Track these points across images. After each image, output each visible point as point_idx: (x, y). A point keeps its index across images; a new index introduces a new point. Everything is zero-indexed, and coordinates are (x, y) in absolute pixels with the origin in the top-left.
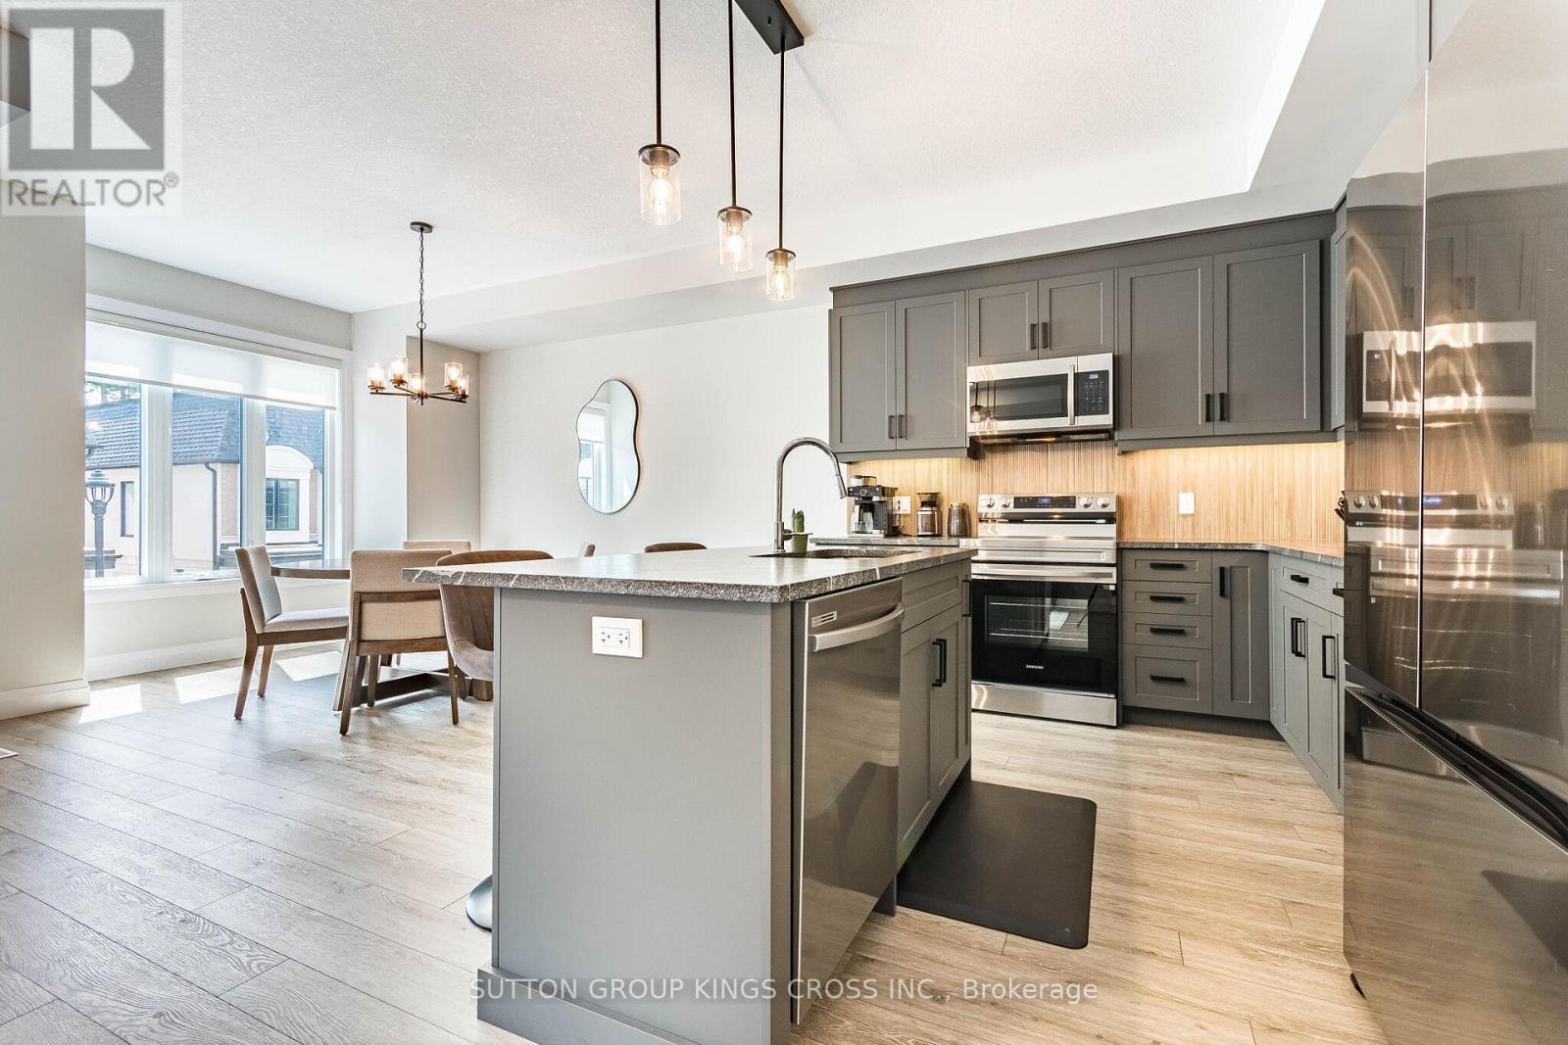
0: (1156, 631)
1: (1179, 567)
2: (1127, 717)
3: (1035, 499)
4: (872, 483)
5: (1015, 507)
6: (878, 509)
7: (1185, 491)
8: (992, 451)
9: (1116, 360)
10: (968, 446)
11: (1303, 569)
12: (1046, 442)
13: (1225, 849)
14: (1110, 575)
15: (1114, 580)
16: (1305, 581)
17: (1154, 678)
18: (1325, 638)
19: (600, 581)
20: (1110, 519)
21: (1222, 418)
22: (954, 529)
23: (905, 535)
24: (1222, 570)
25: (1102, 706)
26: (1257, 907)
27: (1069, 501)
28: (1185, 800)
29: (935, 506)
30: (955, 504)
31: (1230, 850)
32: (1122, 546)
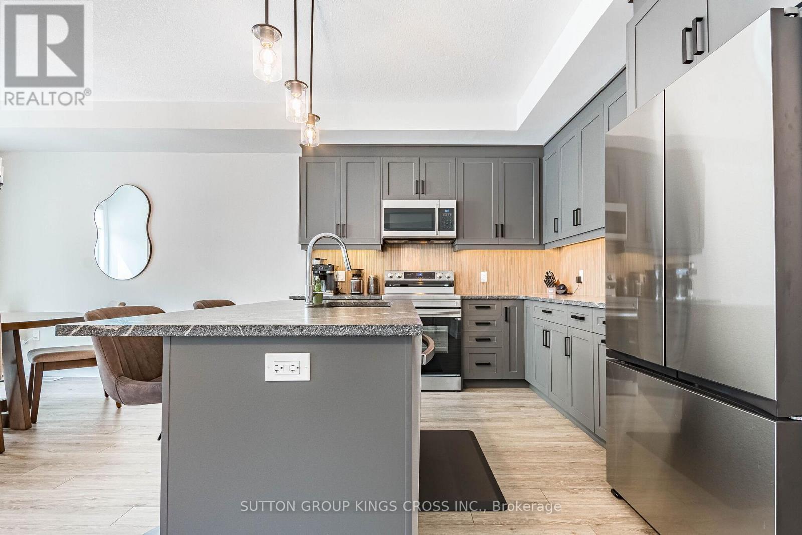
0: (478, 340)
1: (488, 308)
2: (466, 385)
3: (415, 274)
4: (327, 263)
5: (404, 278)
6: (328, 278)
7: (483, 271)
8: (391, 247)
9: (457, 203)
10: (382, 244)
11: (548, 307)
12: (419, 244)
13: (535, 443)
14: (458, 313)
15: (460, 316)
16: (550, 312)
17: (477, 364)
18: (566, 338)
19: (277, 327)
20: (451, 284)
21: (502, 236)
22: (371, 290)
23: (342, 294)
24: (506, 308)
25: (454, 381)
26: (562, 468)
27: (431, 275)
28: (507, 423)
29: (361, 277)
30: (372, 276)
31: (538, 443)
32: (463, 298)
